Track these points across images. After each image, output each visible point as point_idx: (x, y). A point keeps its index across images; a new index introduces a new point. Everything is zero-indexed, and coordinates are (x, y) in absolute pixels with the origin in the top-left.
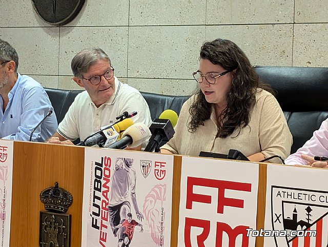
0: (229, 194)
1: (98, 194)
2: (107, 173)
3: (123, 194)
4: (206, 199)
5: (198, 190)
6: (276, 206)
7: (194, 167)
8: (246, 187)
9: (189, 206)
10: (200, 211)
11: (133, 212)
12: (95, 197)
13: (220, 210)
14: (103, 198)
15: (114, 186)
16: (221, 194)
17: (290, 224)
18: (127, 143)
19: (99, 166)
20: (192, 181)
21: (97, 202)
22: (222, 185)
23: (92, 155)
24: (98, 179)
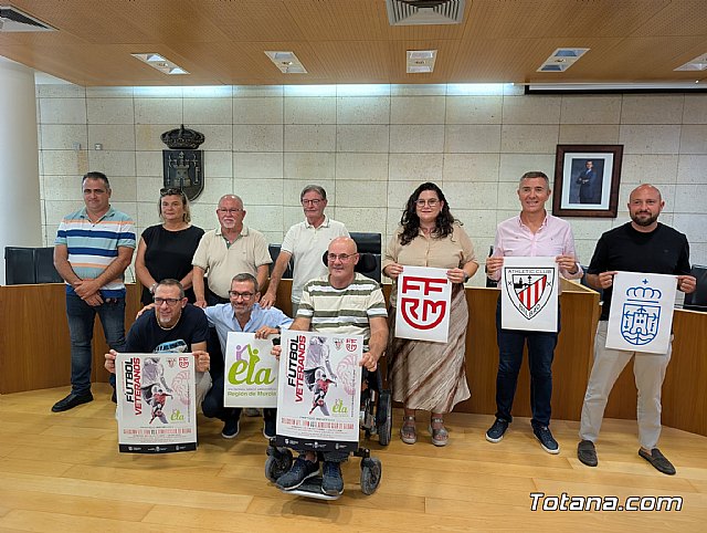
0: (432, 285)
1: (293, 361)
2: (302, 347)
3: (318, 361)
5: (409, 283)
9: (404, 292)
10: (410, 294)
11: (327, 374)
12: (291, 364)
13: (426, 293)
14: (298, 365)
15: (309, 356)
16: (427, 285)
17: (517, 286)
20: (406, 279)
21: (292, 367)
22: (427, 281)
24: (293, 352)
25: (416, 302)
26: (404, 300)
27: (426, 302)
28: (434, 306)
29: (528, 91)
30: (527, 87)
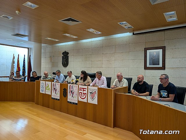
0: (84, 89)
3: (72, 89)
4: (82, 90)
5: (81, 89)
6: (89, 91)
7: (80, 86)
8: (86, 89)
10: (81, 91)
17: (91, 93)
18: (73, 83)
19: (70, 86)
20: (80, 88)
21: (70, 90)
22: (83, 89)
23: (69, 85)
25: (82, 93)
26: (80, 93)
27: (83, 93)
28: (85, 94)
29: (134, 34)
30: (133, 33)
